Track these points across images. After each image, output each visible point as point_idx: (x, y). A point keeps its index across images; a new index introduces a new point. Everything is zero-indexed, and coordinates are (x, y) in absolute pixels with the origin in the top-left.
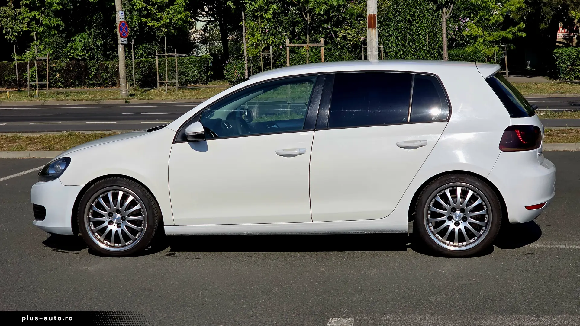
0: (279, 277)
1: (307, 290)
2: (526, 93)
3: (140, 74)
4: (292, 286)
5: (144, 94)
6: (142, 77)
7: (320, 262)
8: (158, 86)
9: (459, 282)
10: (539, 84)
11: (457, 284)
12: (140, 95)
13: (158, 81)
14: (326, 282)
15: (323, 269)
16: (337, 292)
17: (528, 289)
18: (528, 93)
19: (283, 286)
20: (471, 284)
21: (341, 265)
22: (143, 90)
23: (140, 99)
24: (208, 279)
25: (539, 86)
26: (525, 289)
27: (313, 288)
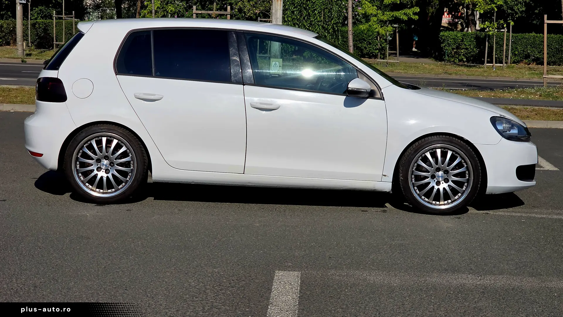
0: (216, 231)
1: (246, 244)
2: (415, 72)
3: (35, 35)
4: (230, 239)
5: (40, 54)
6: (37, 38)
7: (253, 218)
8: (55, 47)
9: (396, 241)
10: (426, 64)
11: (394, 243)
12: (36, 55)
13: (55, 43)
14: (263, 237)
15: (258, 225)
16: (277, 246)
17: (464, 250)
18: (417, 73)
19: (222, 239)
20: (408, 244)
21: (275, 222)
22: (39, 50)
23: (37, 59)
24: (144, 229)
25: (426, 66)
26: (461, 250)
27: (251, 242)
